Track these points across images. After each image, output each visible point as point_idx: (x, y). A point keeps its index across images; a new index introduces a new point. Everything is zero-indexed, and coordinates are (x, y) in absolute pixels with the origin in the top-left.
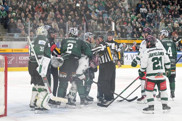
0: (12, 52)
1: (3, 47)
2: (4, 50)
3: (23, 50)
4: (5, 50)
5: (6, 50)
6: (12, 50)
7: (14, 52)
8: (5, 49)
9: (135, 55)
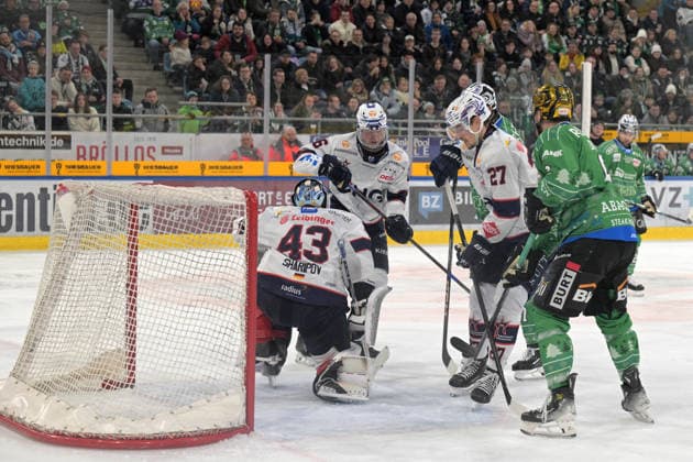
0: (199, 173)
1: (163, 153)
2: (171, 168)
3: (241, 167)
4: (176, 167)
5: (180, 167)
6: (203, 166)
7: (208, 173)
8: (176, 164)
9: (667, 191)
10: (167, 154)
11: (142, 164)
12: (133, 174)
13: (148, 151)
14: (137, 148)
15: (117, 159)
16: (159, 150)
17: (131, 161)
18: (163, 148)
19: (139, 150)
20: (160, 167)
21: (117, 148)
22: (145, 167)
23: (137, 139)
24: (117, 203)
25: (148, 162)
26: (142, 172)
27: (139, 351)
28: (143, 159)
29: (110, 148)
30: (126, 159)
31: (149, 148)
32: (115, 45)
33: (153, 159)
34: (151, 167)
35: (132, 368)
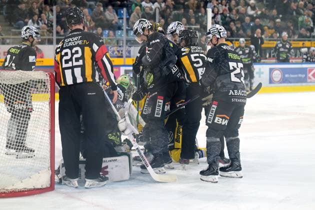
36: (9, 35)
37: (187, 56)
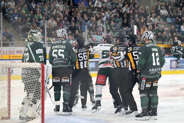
10: (18, 53)
11: (11, 56)
12: (8, 59)
13: (13, 52)
14: (9, 51)
15: (4, 54)
16: (16, 52)
17: (8, 55)
18: (17, 51)
19: (10, 52)
20: (16, 57)
21: (4, 51)
22: (12, 57)
23: (9, 49)
24: (4, 67)
25: (13, 55)
26: (11, 58)
27: (11, 109)
28: (11, 54)
29: (2, 51)
30: (7, 54)
31: (13, 51)
32: (3, 22)
33: (14, 54)
34: (14, 57)
35: (9, 114)
36: (20, 41)
37: (130, 53)
